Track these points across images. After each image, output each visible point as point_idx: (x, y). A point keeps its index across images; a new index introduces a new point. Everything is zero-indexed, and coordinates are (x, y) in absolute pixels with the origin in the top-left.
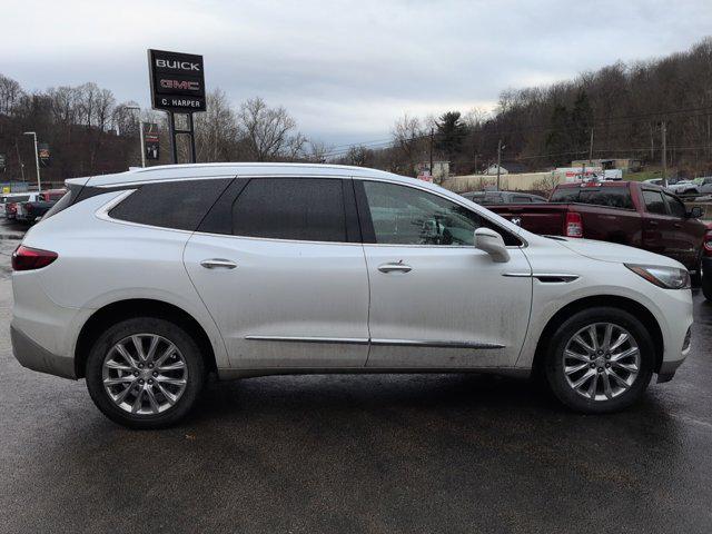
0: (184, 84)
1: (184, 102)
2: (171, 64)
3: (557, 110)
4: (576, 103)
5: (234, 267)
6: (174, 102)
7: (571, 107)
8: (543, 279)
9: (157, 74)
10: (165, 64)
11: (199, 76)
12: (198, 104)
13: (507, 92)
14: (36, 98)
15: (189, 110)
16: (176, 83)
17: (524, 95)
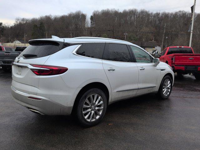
3: (34, 26)
4: (40, 25)
5: (115, 70)
7: (38, 26)
8: (162, 70)
13: (18, 18)
17: (23, 20)
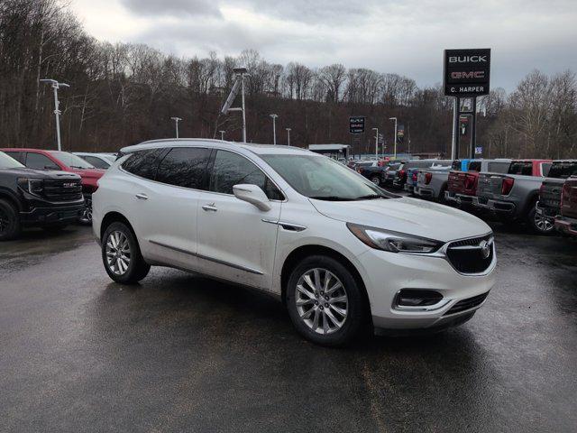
0: (471, 74)
1: (470, 89)
2: (462, 59)
5: (147, 199)
6: (461, 90)
8: (286, 227)
9: (448, 69)
10: (456, 59)
11: (485, 67)
12: (482, 89)
14: (426, 92)
15: (474, 95)
16: (464, 74)
